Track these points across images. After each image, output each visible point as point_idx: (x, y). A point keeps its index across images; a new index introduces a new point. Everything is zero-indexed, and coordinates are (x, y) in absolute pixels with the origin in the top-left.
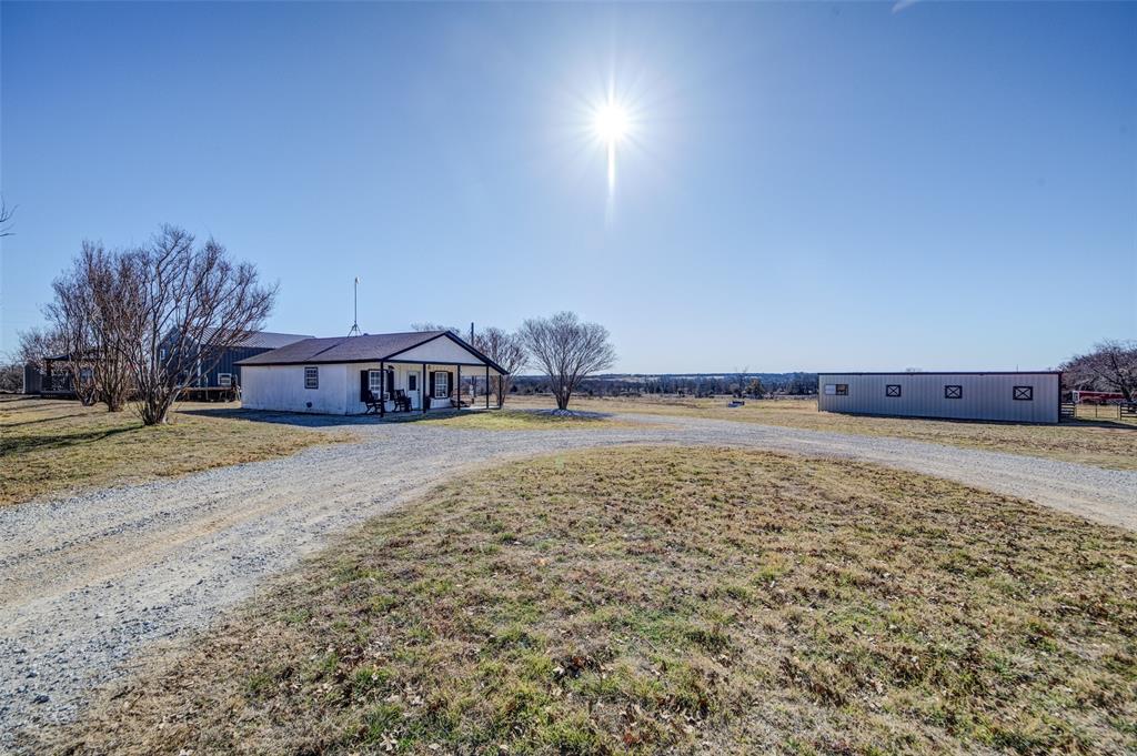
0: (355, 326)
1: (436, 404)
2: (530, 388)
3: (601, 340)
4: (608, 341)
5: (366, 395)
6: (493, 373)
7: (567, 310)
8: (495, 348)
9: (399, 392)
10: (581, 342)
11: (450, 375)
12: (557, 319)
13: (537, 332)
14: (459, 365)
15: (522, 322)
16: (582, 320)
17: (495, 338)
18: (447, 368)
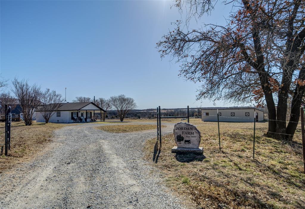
0: (66, 100)
1: (88, 120)
2: (114, 116)
3: (132, 101)
4: (134, 102)
5: (73, 118)
6: (102, 112)
7: (122, 94)
8: (102, 104)
9: (79, 117)
10: (127, 102)
11: (91, 113)
12: (119, 96)
13: (114, 100)
14: (94, 110)
15: (110, 97)
16: (126, 97)
17: (102, 101)
18: (91, 111)
